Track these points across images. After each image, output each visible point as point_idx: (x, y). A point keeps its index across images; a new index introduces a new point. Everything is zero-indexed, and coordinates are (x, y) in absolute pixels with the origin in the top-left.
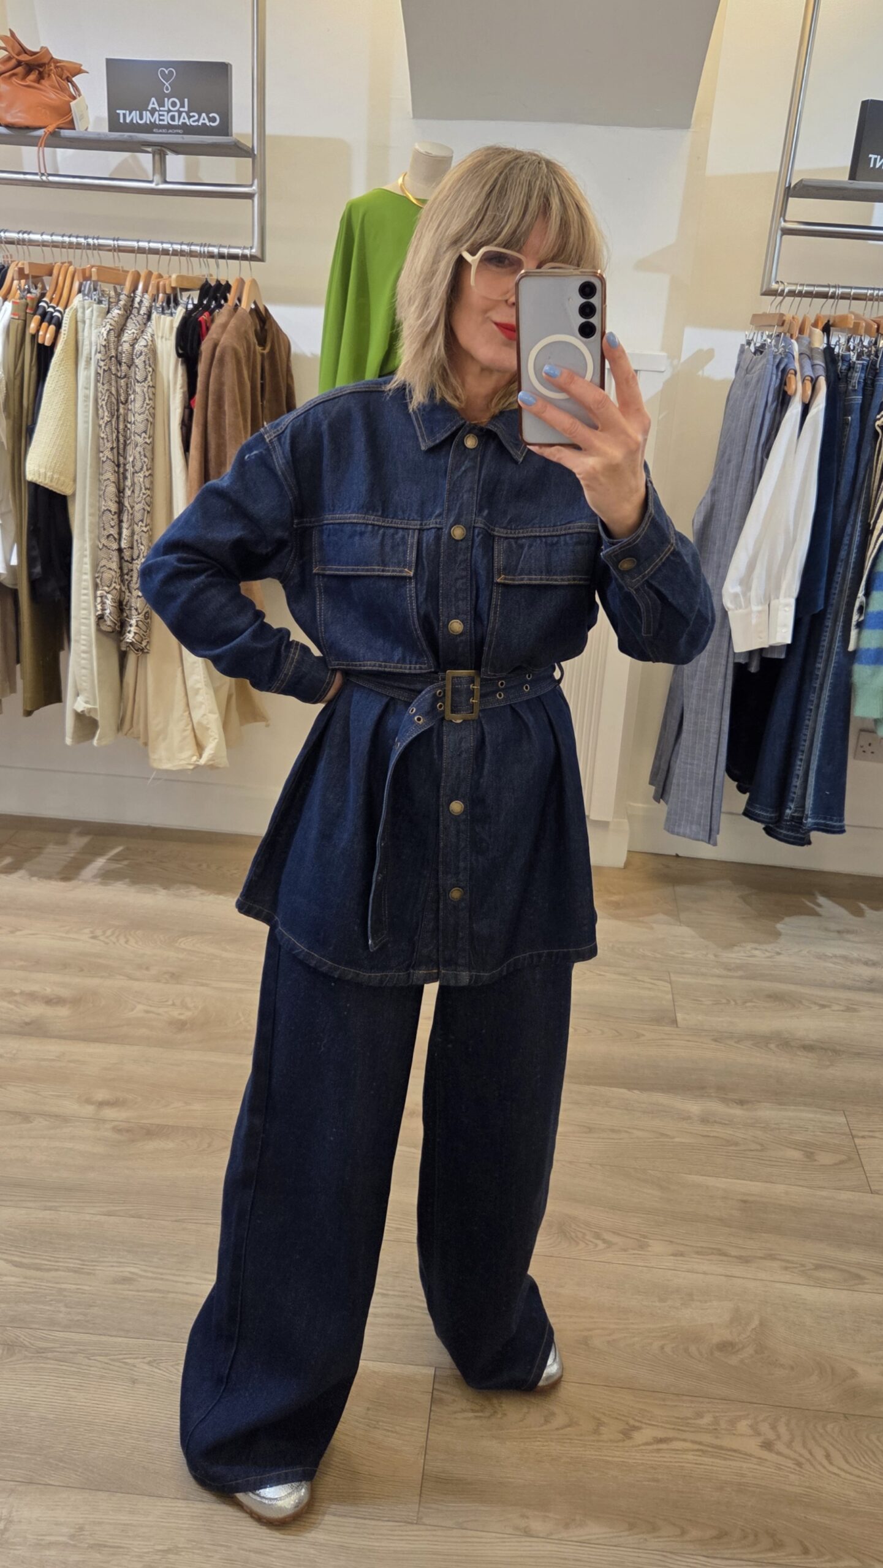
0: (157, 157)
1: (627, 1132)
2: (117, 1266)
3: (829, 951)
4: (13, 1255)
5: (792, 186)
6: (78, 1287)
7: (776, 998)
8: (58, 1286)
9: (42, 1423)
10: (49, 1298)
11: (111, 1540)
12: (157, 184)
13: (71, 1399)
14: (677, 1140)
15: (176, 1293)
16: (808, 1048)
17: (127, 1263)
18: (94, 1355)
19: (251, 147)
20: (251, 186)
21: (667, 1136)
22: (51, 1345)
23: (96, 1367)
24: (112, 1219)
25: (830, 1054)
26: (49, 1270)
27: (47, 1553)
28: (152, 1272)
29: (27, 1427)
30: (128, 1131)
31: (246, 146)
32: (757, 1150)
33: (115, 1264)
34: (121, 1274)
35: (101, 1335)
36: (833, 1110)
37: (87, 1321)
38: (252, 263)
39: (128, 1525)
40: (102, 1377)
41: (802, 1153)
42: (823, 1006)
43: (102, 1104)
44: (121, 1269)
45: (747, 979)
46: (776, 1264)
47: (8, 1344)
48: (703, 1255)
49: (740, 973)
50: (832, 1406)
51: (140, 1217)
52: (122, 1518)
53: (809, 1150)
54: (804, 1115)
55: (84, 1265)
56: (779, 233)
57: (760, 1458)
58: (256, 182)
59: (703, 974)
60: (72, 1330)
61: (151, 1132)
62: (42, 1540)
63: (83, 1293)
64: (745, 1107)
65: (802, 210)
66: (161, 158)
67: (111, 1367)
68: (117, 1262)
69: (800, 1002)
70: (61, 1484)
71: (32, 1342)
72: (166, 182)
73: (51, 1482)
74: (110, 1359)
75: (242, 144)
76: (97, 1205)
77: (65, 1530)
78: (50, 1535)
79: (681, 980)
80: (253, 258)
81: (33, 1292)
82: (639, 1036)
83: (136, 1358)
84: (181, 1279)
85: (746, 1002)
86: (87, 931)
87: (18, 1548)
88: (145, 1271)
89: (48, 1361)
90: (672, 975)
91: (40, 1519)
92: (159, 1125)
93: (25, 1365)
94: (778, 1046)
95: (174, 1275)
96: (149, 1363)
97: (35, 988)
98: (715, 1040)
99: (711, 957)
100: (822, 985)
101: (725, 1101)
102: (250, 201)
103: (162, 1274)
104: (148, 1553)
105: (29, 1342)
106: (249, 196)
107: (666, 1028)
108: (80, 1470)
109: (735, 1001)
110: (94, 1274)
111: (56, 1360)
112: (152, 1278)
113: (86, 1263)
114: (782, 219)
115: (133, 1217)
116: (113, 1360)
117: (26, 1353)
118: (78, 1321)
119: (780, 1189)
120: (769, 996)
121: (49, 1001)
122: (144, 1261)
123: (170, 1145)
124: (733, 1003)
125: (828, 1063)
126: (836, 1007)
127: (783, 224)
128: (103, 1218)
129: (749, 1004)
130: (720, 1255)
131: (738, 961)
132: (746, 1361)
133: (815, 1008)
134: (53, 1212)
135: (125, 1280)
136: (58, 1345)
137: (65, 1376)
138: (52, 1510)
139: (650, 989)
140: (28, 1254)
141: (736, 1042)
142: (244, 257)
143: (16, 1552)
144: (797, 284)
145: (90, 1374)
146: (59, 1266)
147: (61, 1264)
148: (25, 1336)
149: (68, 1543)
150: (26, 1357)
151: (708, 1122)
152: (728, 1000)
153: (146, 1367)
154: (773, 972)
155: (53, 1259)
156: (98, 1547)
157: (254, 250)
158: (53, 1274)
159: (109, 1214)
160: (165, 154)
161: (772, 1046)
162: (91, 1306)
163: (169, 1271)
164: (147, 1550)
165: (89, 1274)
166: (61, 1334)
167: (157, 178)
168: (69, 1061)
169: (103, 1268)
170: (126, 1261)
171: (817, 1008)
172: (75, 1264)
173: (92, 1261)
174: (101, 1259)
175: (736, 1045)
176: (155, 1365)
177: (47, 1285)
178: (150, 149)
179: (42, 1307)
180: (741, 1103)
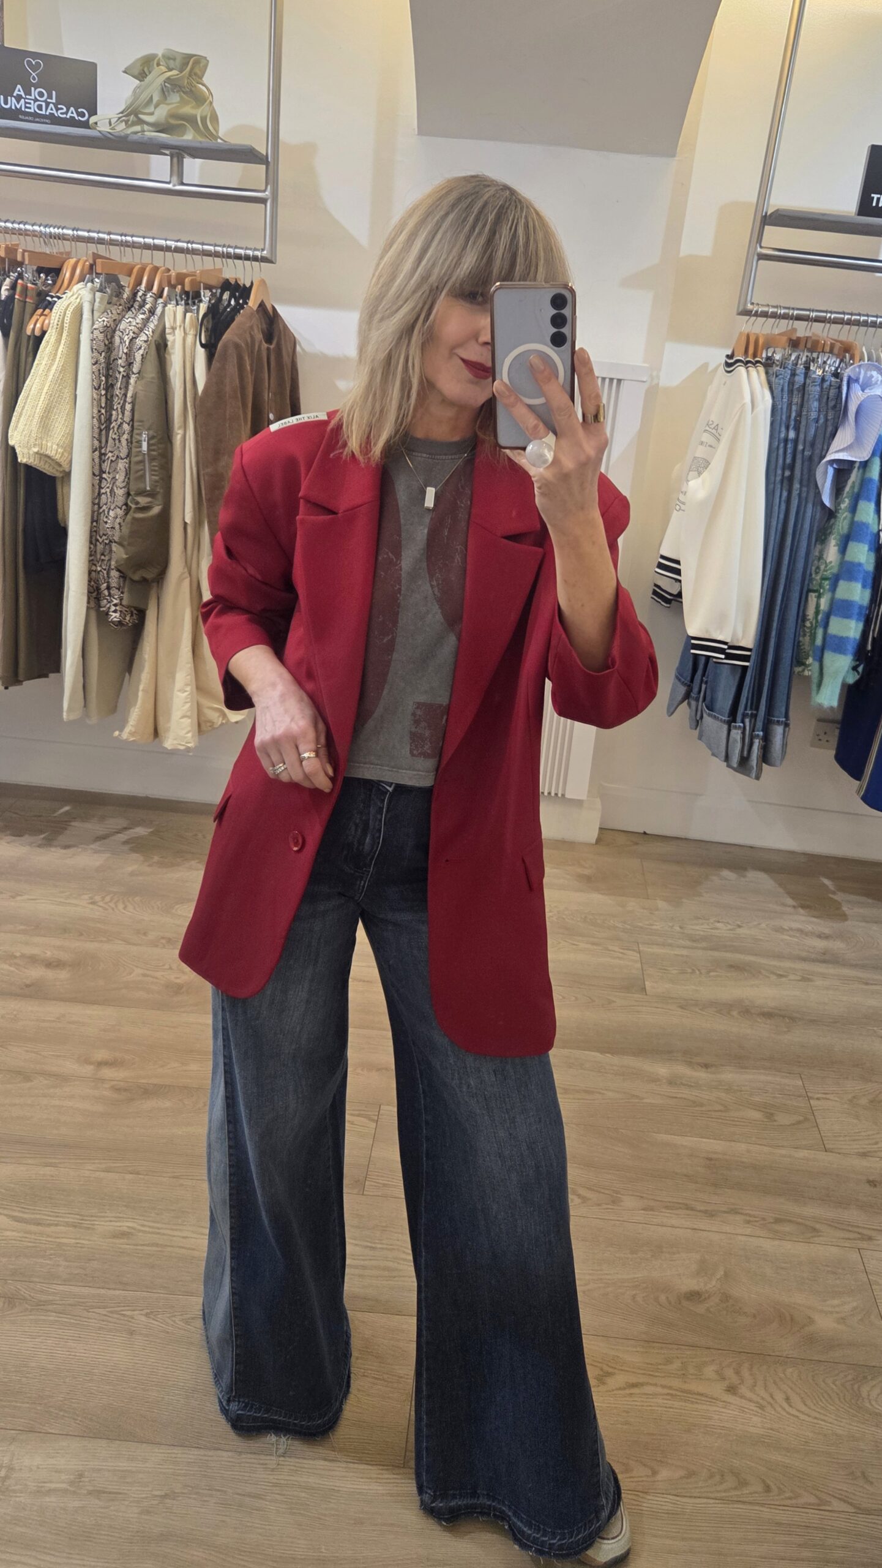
0: (175, 160)
1: (600, 1093)
2: (116, 1222)
3: (786, 925)
4: (15, 1210)
5: (768, 214)
6: (78, 1241)
7: (736, 968)
8: (58, 1240)
9: (43, 1373)
10: (48, 1252)
11: (110, 1487)
12: (174, 185)
13: (70, 1350)
14: (645, 1101)
15: (172, 1246)
16: (768, 1015)
17: (126, 1218)
18: (93, 1307)
19: (265, 154)
20: (264, 191)
21: (637, 1097)
22: (51, 1298)
23: (95, 1319)
24: (111, 1175)
25: (788, 1021)
26: (49, 1225)
27: (47, 1499)
28: (150, 1227)
29: (27, 1377)
30: (125, 1090)
31: (260, 153)
32: (721, 1111)
33: (112, 1219)
34: (119, 1228)
35: (99, 1288)
36: (790, 1073)
37: (85, 1275)
38: (262, 264)
39: (126, 1471)
40: (100, 1328)
41: (763, 1113)
42: (781, 976)
43: (101, 1064)
44: (118, 1224)
45: (711, 950)
46: (738, 1218)
47: (9, 1297)
48: (672, 1209)
49: (704, 944)
50: (791, 1352)
51: (138, 1173)
52: (121, 1464)
53: (769, 1111)
54: (763, 1078)
55: (82, 1220)
56: (756, 258)
57: (724, 1402)
58: (269, 187)
59: (670, 945)
60: (71, 1283)
61: (148, 1092)
62: (42, 1487)
63: (81, 1247)
64: (709, 1070)
65: (777, 237)
66: (178, 161)
67: (110, 1319)
68: (115, 1217)
69: (760, 972)
70: (61, 1433)
71: (32, 1294)
72: (183, 184)
73: (51, 1431)
74: (108, 1311)
75: (257, 151)
76: (96, 1161)
77: (63, 1477)
78: (51, 1482)
79: (649, 950)
80: (264, 260)
81: (33, 1247)
82: (610, 1002)
83: (134, 1311)
84: (176, 1233)
85: (710, 972)
86: (86, 897)
87: (18, 1495)
88: (143, 1226)
89: (49, 1313)
90: (640, 946)
91: (41, 1467)
92: (155, 1085)
93: (25, 1318)
94: (739, 1013)
95: (172, 1229)
96: (147, 1315)
97: (35, 951)
98: (681, 1007)
99: (678, 929)
100: (780, 956)
101: (690, 1064)
102: (263, 206)
103: (158, 1228)
104: (146, 1498)
105: (30, 1296)
106: (263, 201)
107: (635, 996)
108: (79, 1419)
109: (699, 970)
110: (93, 1229)
111: (56, 1312)
112: (149, 1233)
113: (85, 1218)
114: (758, 245)
115: (131, 1173)
116: (112, 1312)
117: (27, 1306)
118: (77, 1274)
119: (742, 1147)
120: (731, 966)
121: (49, 964)
122: (143, 1216)
123: (168, 1104)
124: (698, 972)
125: (786, 1030)
126: (792, 977)
127: (759, 249)
128: (102, 1175)
129: (712, 974)
130: (687, 1209)
131: (702, 933)
132: (711, 1309)
133: (773, 977)
134: (52, 1168)
135: (123, 1234)
136: (58, 1298)
137: (66, 1328)
138: (53, 1458)
139: (619, 958)
140: (28, 1209)
141: (700, 1010)
142: (255, 259)
143: (17, 1499)
144: (768, 305)
145: (89, 1326)
146: (58, 1221)
147: (61, 1219)
148: (25, 1289)
149: (67, 1490)
150: (26, 1310)
151: (676, 1084)
152: (693, 970)
153: (143, 1318)
154: (734, 944)
155: (52, 1214)
156: (97, 1493)
157: (265, 252)
158: (53, 1228)
159: (108, 1170)
160: (183, 157)
161: (735, 1013)
162: (90, 1260)
163: (164, 1226)
164: (144, 1496)
165: (88, 1228)
166: (61, 1288)
167: (175, 179)
168: (69, 1023)
169: (103, 1223)
170: (125, 1216)
171: (775, 977)
172: (73, 1218)
173: (92, 1216)
174: (99, 1214)
175: (700, 1011)
176: (152, 1316)
177: (47, 1239)
178: (167, 152)
179: (41, 1260)
180: (706, 1066)
